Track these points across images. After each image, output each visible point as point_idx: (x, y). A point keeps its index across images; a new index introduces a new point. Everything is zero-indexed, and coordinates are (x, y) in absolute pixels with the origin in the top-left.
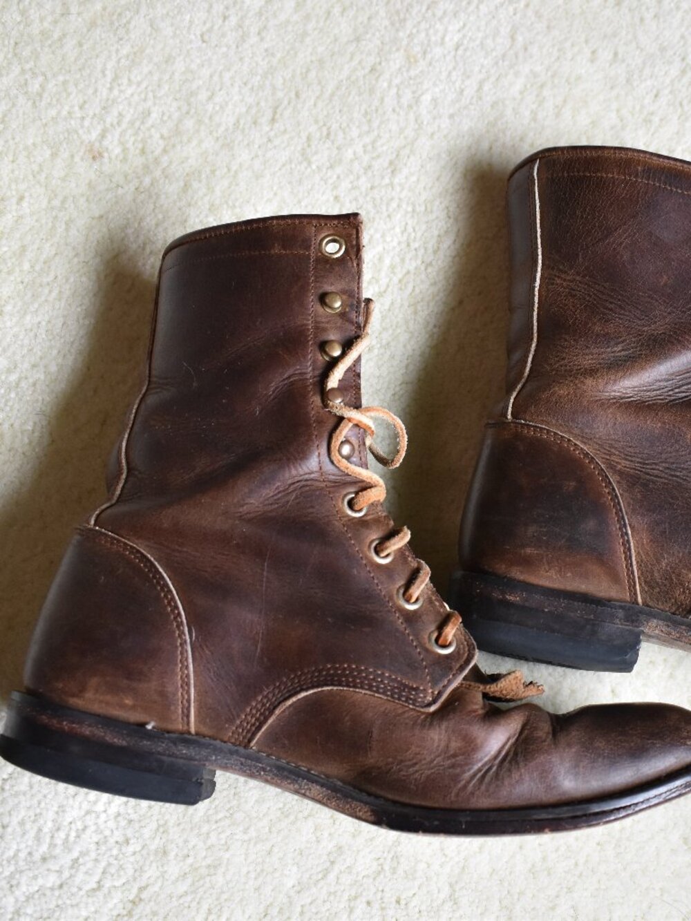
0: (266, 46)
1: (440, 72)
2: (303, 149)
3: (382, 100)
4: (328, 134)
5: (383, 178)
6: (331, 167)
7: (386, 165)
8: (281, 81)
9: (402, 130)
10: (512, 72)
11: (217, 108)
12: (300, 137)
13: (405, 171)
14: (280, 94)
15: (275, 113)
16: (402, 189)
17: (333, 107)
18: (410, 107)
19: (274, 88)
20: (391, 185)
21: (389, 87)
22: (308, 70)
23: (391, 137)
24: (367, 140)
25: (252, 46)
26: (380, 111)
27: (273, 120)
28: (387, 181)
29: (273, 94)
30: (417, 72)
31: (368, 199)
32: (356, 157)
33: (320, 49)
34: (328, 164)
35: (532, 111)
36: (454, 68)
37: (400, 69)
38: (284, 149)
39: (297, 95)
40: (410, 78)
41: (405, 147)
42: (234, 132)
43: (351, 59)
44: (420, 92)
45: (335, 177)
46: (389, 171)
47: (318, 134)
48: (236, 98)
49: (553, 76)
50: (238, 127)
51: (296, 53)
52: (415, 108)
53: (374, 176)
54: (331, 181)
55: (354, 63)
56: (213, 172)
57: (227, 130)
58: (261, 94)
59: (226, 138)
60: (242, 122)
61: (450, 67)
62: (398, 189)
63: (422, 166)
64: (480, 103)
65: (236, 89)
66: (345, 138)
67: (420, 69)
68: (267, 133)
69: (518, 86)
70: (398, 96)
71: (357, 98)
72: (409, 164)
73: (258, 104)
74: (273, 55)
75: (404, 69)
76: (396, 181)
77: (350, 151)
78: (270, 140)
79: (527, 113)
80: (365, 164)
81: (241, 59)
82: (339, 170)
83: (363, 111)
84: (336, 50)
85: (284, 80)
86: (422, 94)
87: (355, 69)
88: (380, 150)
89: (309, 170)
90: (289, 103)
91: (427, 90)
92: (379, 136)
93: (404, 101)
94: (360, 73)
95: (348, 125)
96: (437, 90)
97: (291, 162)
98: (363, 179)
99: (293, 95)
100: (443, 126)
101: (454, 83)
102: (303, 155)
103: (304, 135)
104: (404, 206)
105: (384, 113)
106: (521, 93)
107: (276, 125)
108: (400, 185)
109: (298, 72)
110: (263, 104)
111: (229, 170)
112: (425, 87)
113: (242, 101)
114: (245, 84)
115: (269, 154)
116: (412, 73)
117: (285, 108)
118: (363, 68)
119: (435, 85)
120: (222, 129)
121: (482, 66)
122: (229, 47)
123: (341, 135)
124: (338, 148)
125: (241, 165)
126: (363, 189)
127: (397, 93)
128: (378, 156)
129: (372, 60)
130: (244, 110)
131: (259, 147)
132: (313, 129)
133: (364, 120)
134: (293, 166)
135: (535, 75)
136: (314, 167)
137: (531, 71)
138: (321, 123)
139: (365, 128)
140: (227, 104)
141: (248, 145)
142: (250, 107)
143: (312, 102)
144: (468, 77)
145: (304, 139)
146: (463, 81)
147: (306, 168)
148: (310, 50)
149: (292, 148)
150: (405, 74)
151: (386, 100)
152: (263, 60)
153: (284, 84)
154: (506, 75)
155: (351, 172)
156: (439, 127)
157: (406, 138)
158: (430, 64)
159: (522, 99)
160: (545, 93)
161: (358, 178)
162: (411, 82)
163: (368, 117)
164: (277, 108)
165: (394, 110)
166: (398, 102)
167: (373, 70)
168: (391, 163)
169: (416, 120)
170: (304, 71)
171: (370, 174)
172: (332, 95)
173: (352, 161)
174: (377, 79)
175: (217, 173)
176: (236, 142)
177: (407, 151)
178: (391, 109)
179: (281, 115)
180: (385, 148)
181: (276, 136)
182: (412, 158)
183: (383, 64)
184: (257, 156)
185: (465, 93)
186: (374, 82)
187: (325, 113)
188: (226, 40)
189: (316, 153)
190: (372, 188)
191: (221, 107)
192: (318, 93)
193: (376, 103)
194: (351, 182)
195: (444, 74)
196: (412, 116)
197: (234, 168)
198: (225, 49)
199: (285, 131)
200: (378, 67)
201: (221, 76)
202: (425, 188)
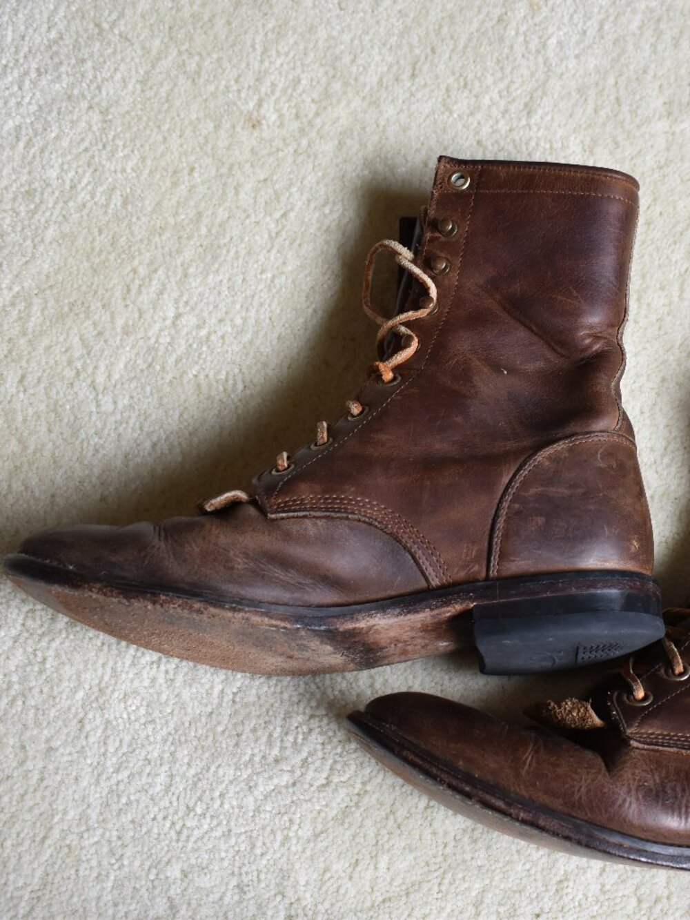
0: (399, 8)
1: (563, 16)
2: (444, 100)
3: (512, 47)
4: (465, 85)
5: (520, 119)
6: (472, 114)
7: (521, 107)
8: (417, 39)
9: (532, 75)
10: (629, 9)
11: (361, 69)
12: (439, 89)
13: (540, 112)
14: (417, 51)
15: (414, 69)
16: (539, 129)
17: (468, 58)
18: (538, 51)
19: (411, 47)
20: (528, 125)
21: (517, 34)
22: (440, 27)
23: (523, 82)
24: (502, 86)
25: (386, 9)
26: (511, 58)
27: (413, 76)
28: (524, 122)
29: (411, 51)
30: (541, 18)
31: (508, 140)
32: (493, 103)
33: (449, 6)
34: (468, 111)
35: (652, 45)
36: (575, 11)
37: (525, 17)
38: (427, 101)
39: (433, 51)
40: (536, 25)
41: (537, 89)
42: (378, 91)
43: (479, 12)
44: (546, 37)
45: (475, 124)
46: (525, 112)
47: (456, 86)
48: (377, 58)
49: (668, 10)
50: (382, 86)
51: (427, 12)
52: (543, 52)
53: (512, 119)
54: (473, 127)
55: (482, 16)
56: (364, 128)
57: (372, 89)
58: (399, 53)
59: (371, 95)
60: (385, 81)
61: (571, 10)
62: (535, 128)
63: (555, 106)
64: (602, 41)
65: (377, 50)
66: (481, 87)
67: (544, 15)
68: (409, 89)
69: (636, 23)
70: (526, 42)
71: (488, 48)
72: (542, 105)
73: (398, 62)
74: (407, 15)
75: (529, 17)
76: (533, 121)
77: (487, 98)
78: (412, 95)
79: (647, 47)
80: (502, 108)
81: (378, 22)
82: (479, 116)
83: (495, 60)
84: (464, 4)
85: (419, 37)
86: (548, 38)
87: (483, 22)
88: (514, 94)
89: (451, 119)
90: (426, 58)
91: (552, 34)
92: (512, 82)
93: (533, 47)
94: (489, 25)
95: (482, 74)
96: (561, 33)
97: (434, 113)
98: (502, 123)
99: (429, 50)
100: (570, 66)
101: (576, 25)
102: (444, 105)
103: (443, 87)
104: (542, 144)
105: (515, 59)
106: (640, 28)
107: (417, 80)
108: (537, 125)
109: (431, 28)
110: (402, 62)
111: (378, 126)
112: (550, 31)
113: (383, 60)
114: (384, 45)
115: (413, 108)
116: (537, 20)
117: (423, 64)
118: (491, 20)
119: (559, 28)
120: (367, 88)
121: (601, 7)
122: (365, 12)
123: (477, 84)
124: (476, 96)
125: (388, 120)
126: (503, 132)
127: (525, 40)
128: (514, 100)
129: (498, 12)
130: (385, 69)
131: (403, 102)
132: (451, 80)
133: (497, 68)
134: (436, 116)
135: (652, 11)
136: (455, 116)
137: (647, 7)
138: (458, 75)
139: (499, 75)
140: (369, 64)
141: (393, 101)
142: (390, 67)
143: (447, 56)
144: (589, 19)
145: (444, 91)
146: (585, 22)
147: (448, 117)
148: (440, 7)
149: (434, 100)
150: (530, 21)
151: (516, 46)
152: (398, 21)
153: (419, 41)
154: (624, 14)
155: (491, 117)
156: (567, 67)
157: (537, 81)
158: (553, 10)
159: (641, 34)
160: (662, 26)
161: (497, 122)
162: (537, 28)
163: (501, 65)
164: (415, 64)
165: (523, 56)
166: (527, 48)
167: (500, 20)
168: (526, 105)
169: (545, 63)
170: (437, 27)
171: (507, 117)
172: (465, 47)
173: (489, 107)
174: (505, 28)
175: (368, 129)
176: (382, 99)
177: (540, 93)
178: (520, 55)
179: (420, 70)
180: (519, 92)
181: (417, 90)
182: (545, 99)
183: (509, 14)
184: (402, 110)
185: (588, 33)
186: (502, 32)
187: (460, 64)
188: (361, 6)
189: (456, 102)
190: (511, 130)
191: (364, 68)
192: (451, 47)
193: (506, 50)
194: (491, 127)
195: (566, 20)
196: (540, 60)
197: (382, 123)
198: (362, 14)
199: (425, 85)
200: (505, 17)
201: (361, 41)
202: (559, 126)
